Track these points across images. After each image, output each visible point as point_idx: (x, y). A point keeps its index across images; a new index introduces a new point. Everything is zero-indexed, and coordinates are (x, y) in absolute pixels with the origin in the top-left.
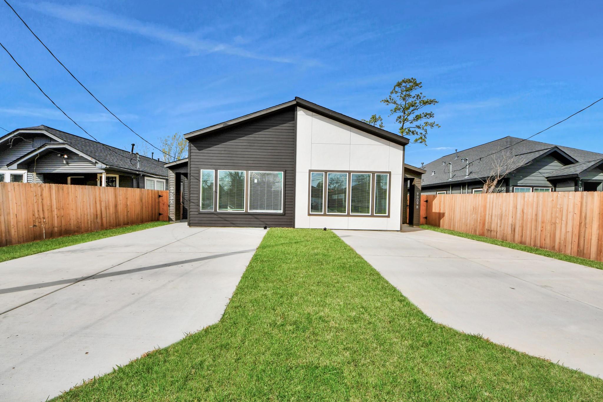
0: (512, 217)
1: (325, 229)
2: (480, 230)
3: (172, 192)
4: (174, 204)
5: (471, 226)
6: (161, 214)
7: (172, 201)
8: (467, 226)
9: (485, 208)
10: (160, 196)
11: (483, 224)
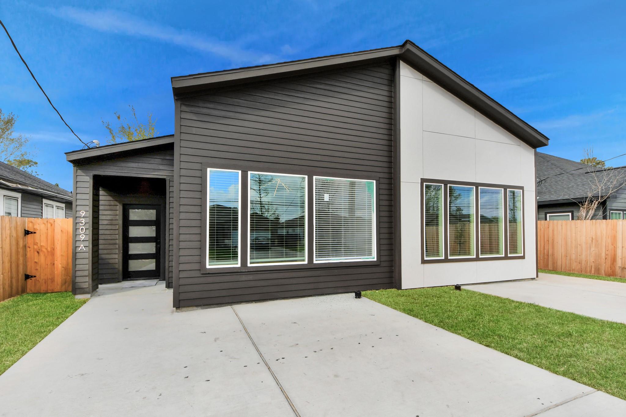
1: (458, 287)
2: (608, 268)
3: (83, 222)
4: (88, 251)
5: (589, 263)
6: (32, 277)
7: (82, 245)
8: (580, 263)
9: (614, 238)
10: (27, 233)
11: (611, 260)
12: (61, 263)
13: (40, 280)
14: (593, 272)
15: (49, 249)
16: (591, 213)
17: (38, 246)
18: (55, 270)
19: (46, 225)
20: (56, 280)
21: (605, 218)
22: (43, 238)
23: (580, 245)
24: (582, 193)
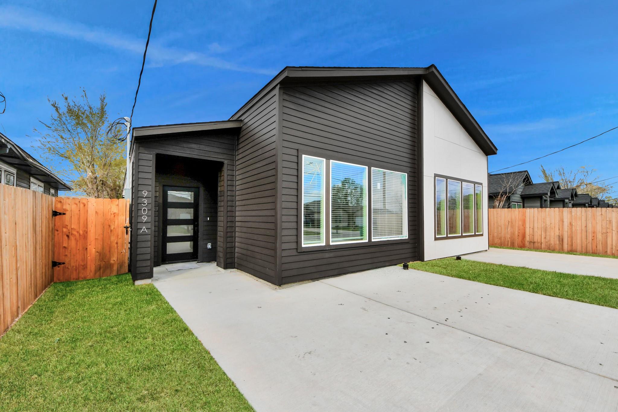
0: (559, 229)
1: (459, 258)
2: (520, 242)
3: (145, 202)
4: (150, 233)
5: (506, 239)
6: (60, 264)
7: (144, 227)
8: (500, 239)
9: (524, 222)
10: (55, 214)
11: (522, 237)
12: (95, 247)
13: (69, 267)
14: (509, 245)
15: (81, 232)
16: (502, 204)
17: (67, 228)
18: (88, 256)
19: (79, 205)
20: (88, 267)
21: (509, 207)
22: (74, 220)
23: (500, 226)
24: (494, 190)
